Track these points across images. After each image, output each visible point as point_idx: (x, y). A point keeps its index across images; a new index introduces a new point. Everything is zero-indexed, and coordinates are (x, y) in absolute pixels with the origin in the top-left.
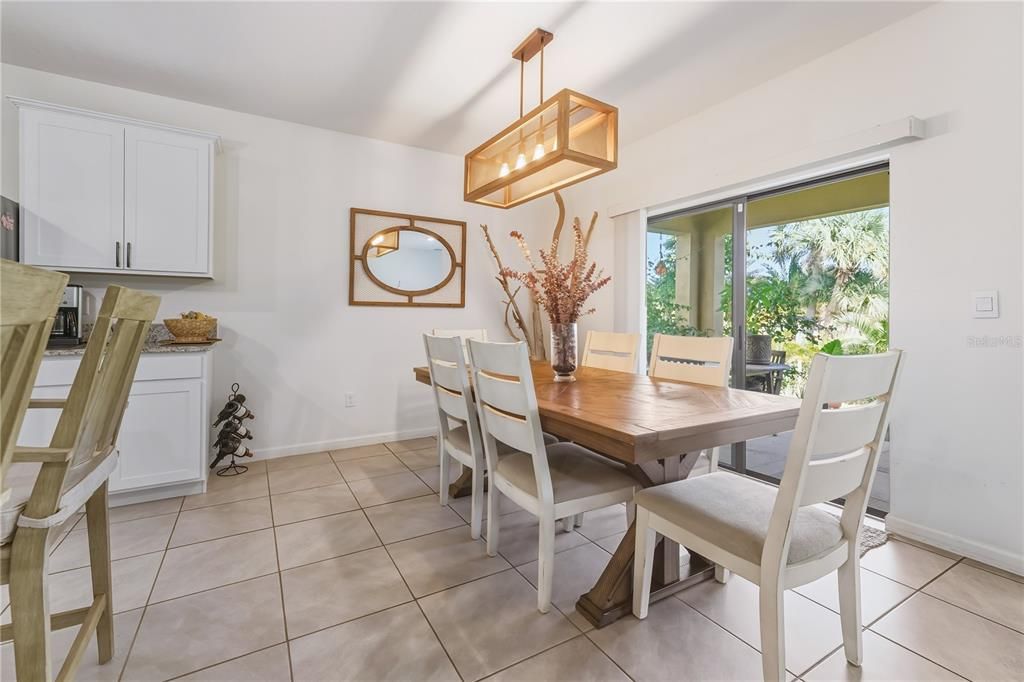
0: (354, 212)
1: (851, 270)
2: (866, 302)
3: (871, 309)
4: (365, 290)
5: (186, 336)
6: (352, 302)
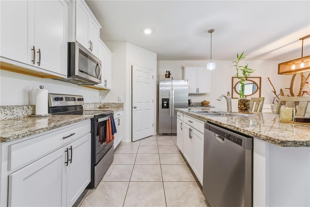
0: (233, 78)
4: (235, 95)
5: (206, 105)
6: (232, 98)
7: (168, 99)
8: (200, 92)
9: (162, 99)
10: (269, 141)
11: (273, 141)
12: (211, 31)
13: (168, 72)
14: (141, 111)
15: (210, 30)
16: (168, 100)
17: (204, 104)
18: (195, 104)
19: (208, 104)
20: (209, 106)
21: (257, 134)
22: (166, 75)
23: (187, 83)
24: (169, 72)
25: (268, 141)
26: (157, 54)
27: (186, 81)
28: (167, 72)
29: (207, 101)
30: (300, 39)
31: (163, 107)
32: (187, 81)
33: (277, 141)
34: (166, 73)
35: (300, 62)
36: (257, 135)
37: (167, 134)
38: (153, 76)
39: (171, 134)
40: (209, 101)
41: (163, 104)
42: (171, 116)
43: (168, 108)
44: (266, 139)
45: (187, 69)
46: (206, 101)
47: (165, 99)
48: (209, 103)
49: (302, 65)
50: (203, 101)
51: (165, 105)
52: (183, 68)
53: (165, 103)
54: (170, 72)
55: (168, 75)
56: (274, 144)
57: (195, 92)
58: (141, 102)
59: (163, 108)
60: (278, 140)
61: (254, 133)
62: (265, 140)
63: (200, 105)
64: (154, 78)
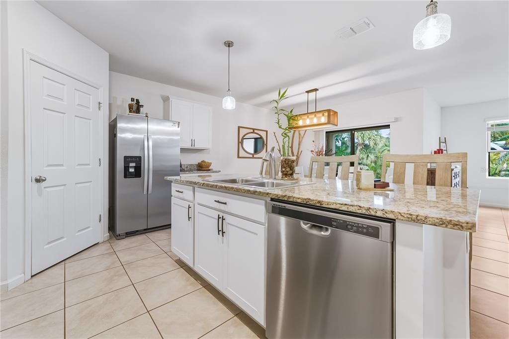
0: (239, 127)
1: (363, 144)
2: (368, 156)
3: (369, 159)
4: (242, 154)
5: (206, 168)
6: (238, 157)
7: (140, 158)
8: (197, 146)
9: (125, 157)
10: (447, 226)
11: (457, 225)
12: (229, 44)
13: (135, 101)
14: (62, 187)
15: (228, 41)
16: (138, 160)
17: (202, 167)
18: (186, 168)
19: (209, 167)
20: (209, 170)
21: (417, 216)
22: (130, 107)
23: (178, 127)
24: (137, 100)
25: (444, 226)
26: (108, 54)
27: (177, 125)
28: (132, 100)
29: (207, 161)
30: (306, 92)
31: (127, 174)
32: (179, 125)
33: (464, 225)
34: (131, 102)
35: (305, 117)
36: (419, 218)
37: (137, 231)
38: (100, 103)
39: (145, 230)
40: (210, 162)
41: (126, 168)
42: (145, 192)
43: (140, 176)
44: (441, 223)
45: (174, 103)
46: (205, 162)
47: (132, 157)
48: (210, 165)
49: (308, 122)
50: (200, 162)
51: (132, 170)
52: (166, 99)
53: (131, 167)
54: (140, 101)
55: (136, 108)
56: (459, 229)
57: (188, 145)
58: (62, 165)
59: (125, 177)
60: (467, 223)
61: (411, 215)
62: (436, 226)
63: (196, 168)
64: (101, 108)
